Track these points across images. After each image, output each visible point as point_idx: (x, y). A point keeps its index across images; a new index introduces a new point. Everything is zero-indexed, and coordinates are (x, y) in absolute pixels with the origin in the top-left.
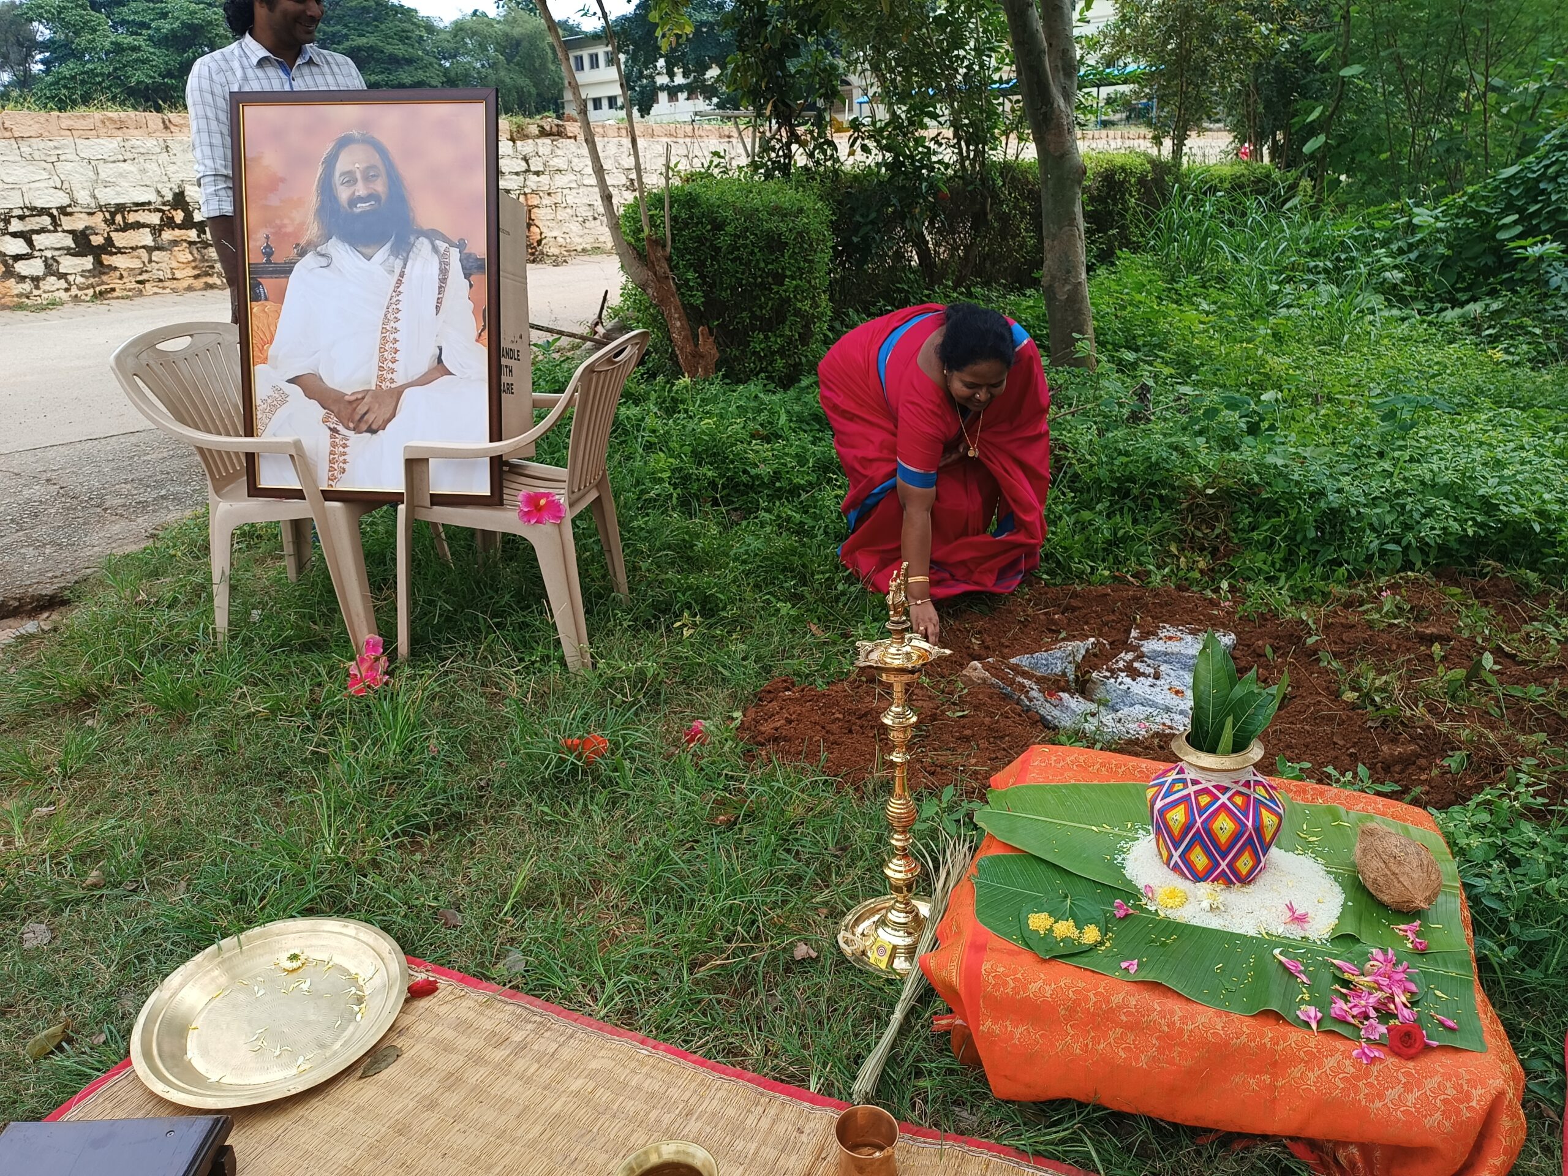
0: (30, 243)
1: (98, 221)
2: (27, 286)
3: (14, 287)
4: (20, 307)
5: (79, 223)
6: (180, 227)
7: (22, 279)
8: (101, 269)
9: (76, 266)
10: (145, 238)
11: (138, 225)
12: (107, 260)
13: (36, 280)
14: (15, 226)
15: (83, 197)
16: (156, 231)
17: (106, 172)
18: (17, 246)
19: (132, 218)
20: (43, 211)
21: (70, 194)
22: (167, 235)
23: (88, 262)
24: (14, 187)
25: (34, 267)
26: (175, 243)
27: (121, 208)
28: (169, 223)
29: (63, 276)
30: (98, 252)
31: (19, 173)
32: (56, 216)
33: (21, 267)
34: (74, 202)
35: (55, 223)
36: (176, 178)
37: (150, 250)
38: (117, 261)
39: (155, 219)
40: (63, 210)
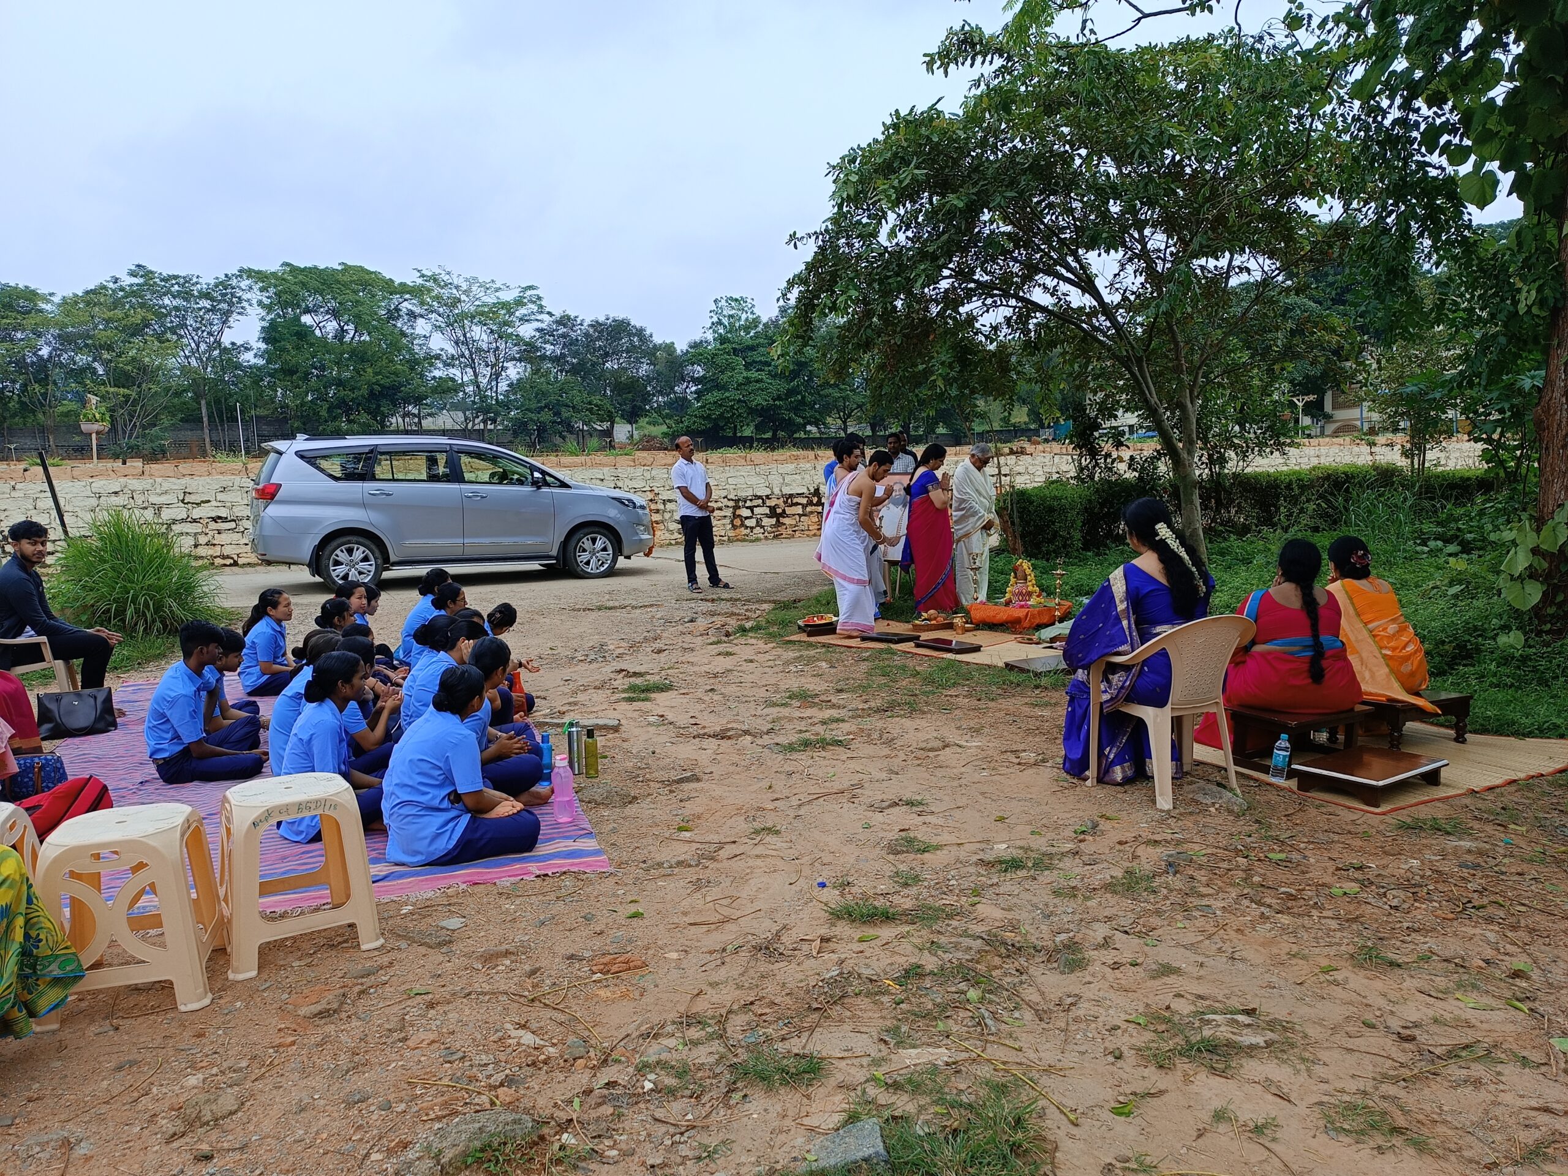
0: (752, 512)
1: (781, 502)
2: (748, 531)
3: (743, 531)
4: (744, 540)
5: (772, 503)
6: (815, 505)
7: (747, 527)
8: (779, 524)
9: (767, 522)
10: (799, 510)
11: (797, 504)
12: (782, 520)
13: (752, 528)
14: (748, 504)
15: (777, 491)
16: (804, 506)
17: (788, 479)
18: (747, 513)
19: (795, 500)
20: (760, 497)
21: (772, 489)
22: (809, 509)
23: (773, 521)
24: (751, 486)
25: (751, 523)
26: (812, 513)
27: (791, 496)
28: (810, 503)
29: (763, 527)
30: (778, 516)
31: (753, 480)
32: (764, 499)
33: (748, 523)
34: (773, 493)
35: (764, 503)
36: (816, 483)
37: (800, 515)
38: (786, 521)
39: (804, 501)
40: (768, 497)
